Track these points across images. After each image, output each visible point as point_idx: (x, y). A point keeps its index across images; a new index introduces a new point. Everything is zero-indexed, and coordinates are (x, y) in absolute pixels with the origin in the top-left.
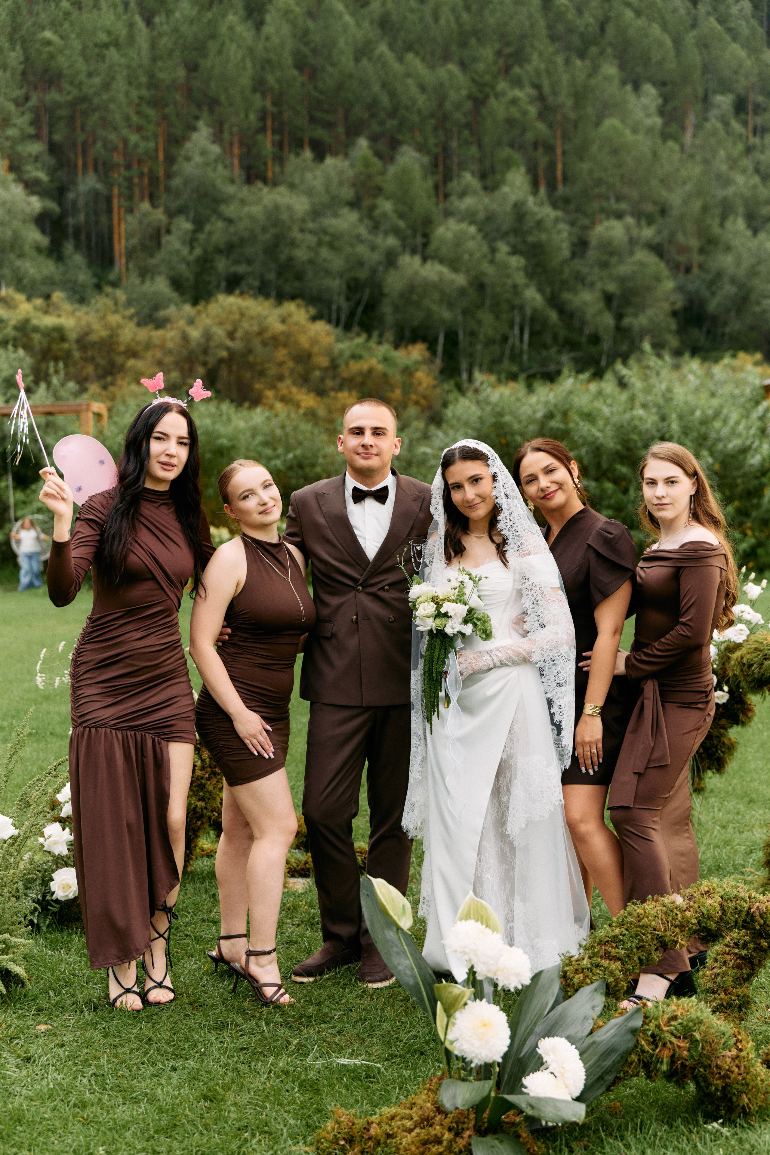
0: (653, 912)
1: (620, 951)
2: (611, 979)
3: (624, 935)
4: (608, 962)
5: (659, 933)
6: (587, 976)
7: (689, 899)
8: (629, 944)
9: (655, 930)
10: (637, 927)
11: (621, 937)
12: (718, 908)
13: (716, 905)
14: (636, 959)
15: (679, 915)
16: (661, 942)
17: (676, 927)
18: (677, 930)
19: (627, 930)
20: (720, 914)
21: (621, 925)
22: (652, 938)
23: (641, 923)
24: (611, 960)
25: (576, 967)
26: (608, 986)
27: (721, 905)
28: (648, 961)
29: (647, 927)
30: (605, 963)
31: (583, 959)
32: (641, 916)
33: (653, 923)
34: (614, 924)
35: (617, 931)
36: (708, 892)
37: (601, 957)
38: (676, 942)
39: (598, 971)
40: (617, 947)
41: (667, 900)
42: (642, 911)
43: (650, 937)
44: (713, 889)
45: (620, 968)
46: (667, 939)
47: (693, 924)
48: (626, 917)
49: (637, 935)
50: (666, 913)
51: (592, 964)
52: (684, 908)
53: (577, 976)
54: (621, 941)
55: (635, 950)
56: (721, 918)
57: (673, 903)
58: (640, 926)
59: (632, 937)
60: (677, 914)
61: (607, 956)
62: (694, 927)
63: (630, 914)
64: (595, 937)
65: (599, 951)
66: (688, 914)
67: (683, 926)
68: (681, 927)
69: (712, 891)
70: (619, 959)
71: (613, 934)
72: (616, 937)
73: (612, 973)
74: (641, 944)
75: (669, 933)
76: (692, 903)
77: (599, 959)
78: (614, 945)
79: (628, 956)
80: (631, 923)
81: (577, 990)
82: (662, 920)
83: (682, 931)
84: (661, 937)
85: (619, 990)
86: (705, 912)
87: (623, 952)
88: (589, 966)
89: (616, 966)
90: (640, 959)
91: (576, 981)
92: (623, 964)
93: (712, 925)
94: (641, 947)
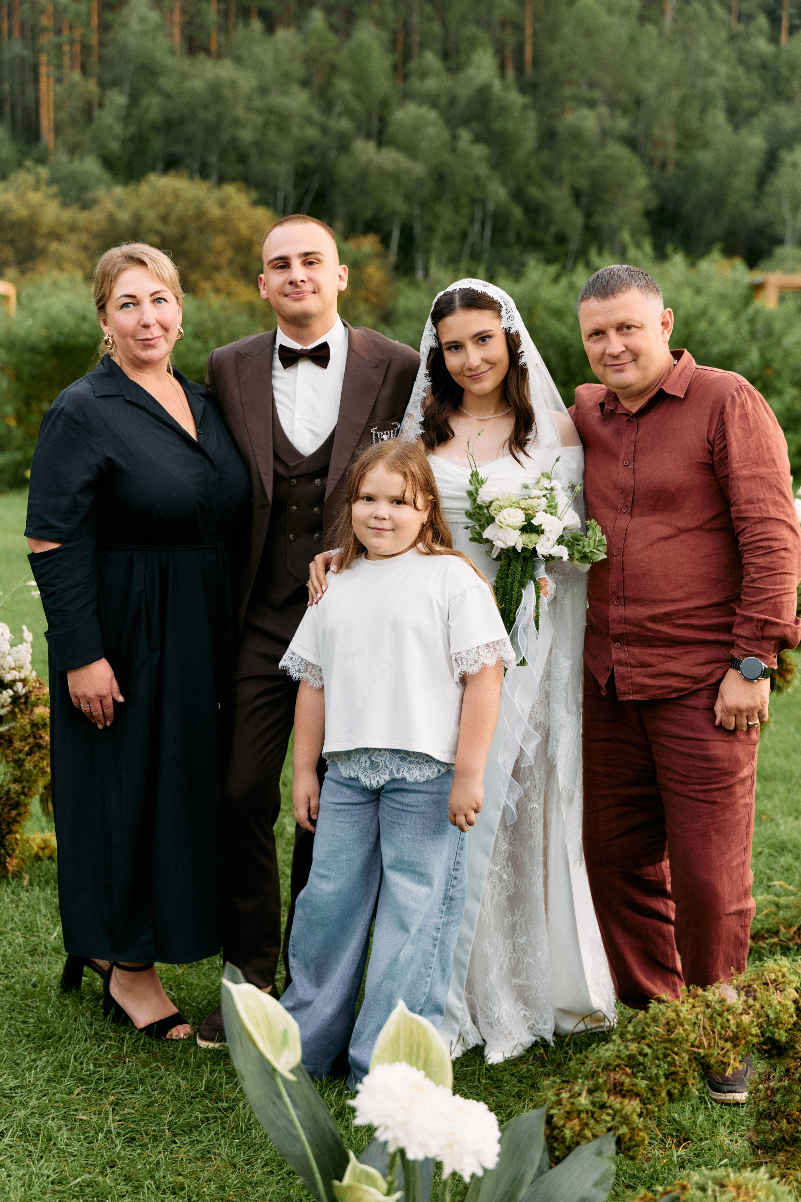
0: (692, 1017)
1: (638, 1081)
2: (624, 1130)
3: (645, 1055)
4: (619, 1099)
5: (702, 1051)
6: (587, 1124)
7: (747, 994)
8: (655, 1071)
9: (693, 1046)
10: (665, 1041)
11: (641, 1059)
12: (792, 1010)
13: (790, 1003)
14: (664, 1094)
15: (732, 1022)
16: (702, 1064)
17: (726, 1041)
18: (729, 1045)
19: (649, 1046)
20: (795, 1018)
21: (640, 1037)
22: (689, 1060)
23: (673, 1036)
24: (624, 1096)
25: (568, 1108)
26: (619, 1141)
27: (795, 1002)
28: (681, 1094)
29: (681, 1042)
30: (615, 1102)
31: (580, 1094)
32: (672, 1023)
33: (692, 1036)
34: (629, 1036)
35: (633, 1047)
36: (775, 980)
37: (609, 1092)
38: (726, 1065)
39: (604, 1117)
40: (634, 1075)
41: (712, 994)
42: (673, 1015)
43: (687, 1058)
44: (784, 976)
45: (638, 1110)
46: (713, 1061)
47: (752, 1035)
48: (648, 1025)
49: (666, 1056)
50: (711, 1018)
51: (593, 1104)
52: (740, 1011)
53: (569, 1125)
54: (640, 1064)
55: (662, 1080)
56: (795, 1024)
57: (722, 1001)
58: (670, 1041)
59: (658, 1059)
60: (728, 1020)
61: (618, 1090)
62: (755, 1040)
63: (655, 1020)
64: (600, 1058)
65: (605, 1082)
66: (746, 1019)
67: (738, 1039)
68: (735, 1040)
69: (781, 980)
70: (637, 1095)
71: (628, 1052)
72: (631, 1057)
73: (626, 1120)
74: (673, 1069)
75: (716, 1051)
76: (751, 1001)
77: (605, 1095)
78: (628, 1070)
79: (651, 1089)
80: (657, 1034)
81: (569, 1149)
82: (704, 1028)
83: (735, 1046)
84: (703, 1057)
85: (637, 1146)
86: (772, 1016)
87: (643, 1084)
88: (590, 1108)
89: (633, 1106)
90: (669, 1094)
91: (568, 1133)
92: (643, 1102)
93: (782, 1036)
94: (673, 1073)
